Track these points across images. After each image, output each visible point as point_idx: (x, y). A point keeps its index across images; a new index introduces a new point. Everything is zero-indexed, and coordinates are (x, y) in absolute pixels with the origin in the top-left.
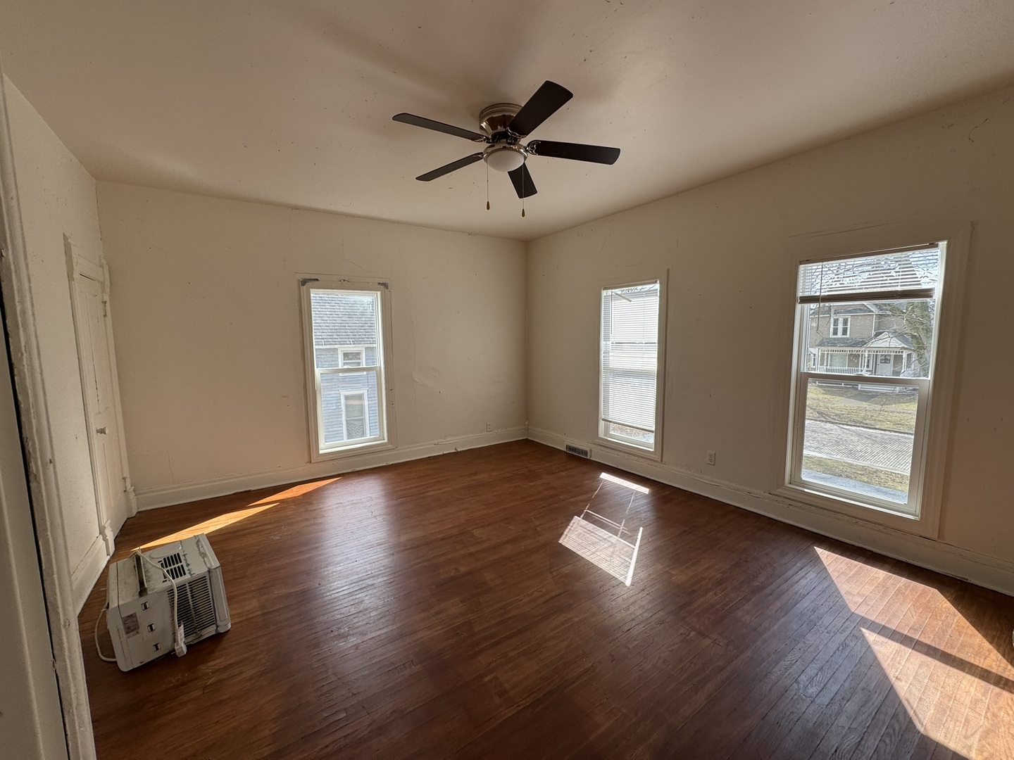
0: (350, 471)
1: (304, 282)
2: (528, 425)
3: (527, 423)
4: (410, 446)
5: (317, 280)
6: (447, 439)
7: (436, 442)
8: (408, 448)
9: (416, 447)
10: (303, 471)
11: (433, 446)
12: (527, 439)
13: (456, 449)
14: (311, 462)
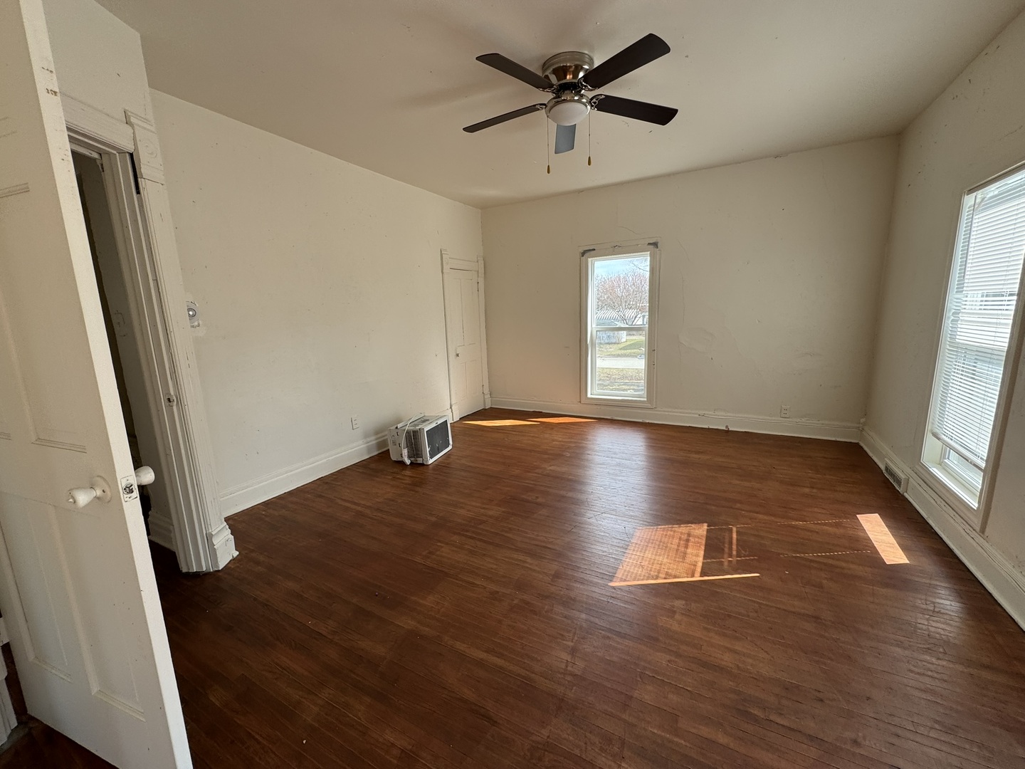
0: (609, 418)
1: (583, 254)
2: (865, 424)
3: (862, 420)
4: (670, 410)
5: (594, 250)
6: (716, 413)
7: (702, 412)
8: (668, 412)
9: (674, 412)
10: (575, 408)
11: (697, 416)
12: (858, 444)
13: (727, 427)
14: (580, 402)
